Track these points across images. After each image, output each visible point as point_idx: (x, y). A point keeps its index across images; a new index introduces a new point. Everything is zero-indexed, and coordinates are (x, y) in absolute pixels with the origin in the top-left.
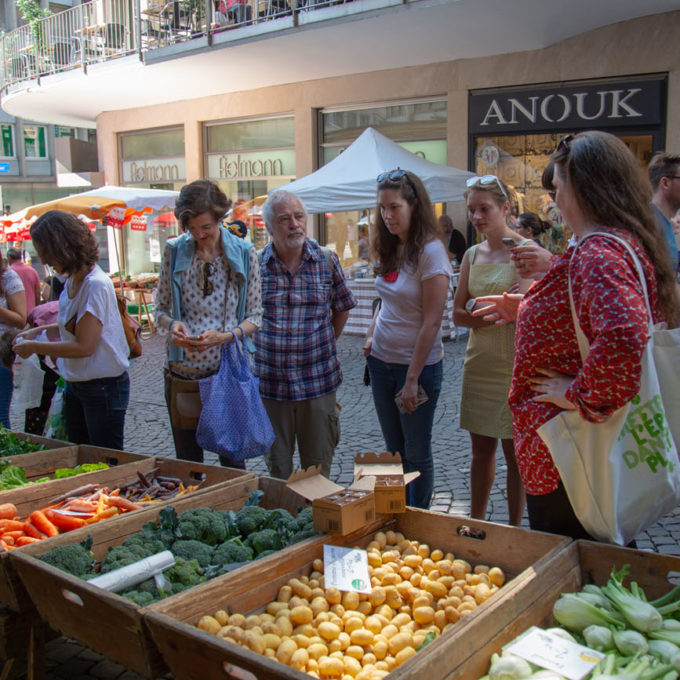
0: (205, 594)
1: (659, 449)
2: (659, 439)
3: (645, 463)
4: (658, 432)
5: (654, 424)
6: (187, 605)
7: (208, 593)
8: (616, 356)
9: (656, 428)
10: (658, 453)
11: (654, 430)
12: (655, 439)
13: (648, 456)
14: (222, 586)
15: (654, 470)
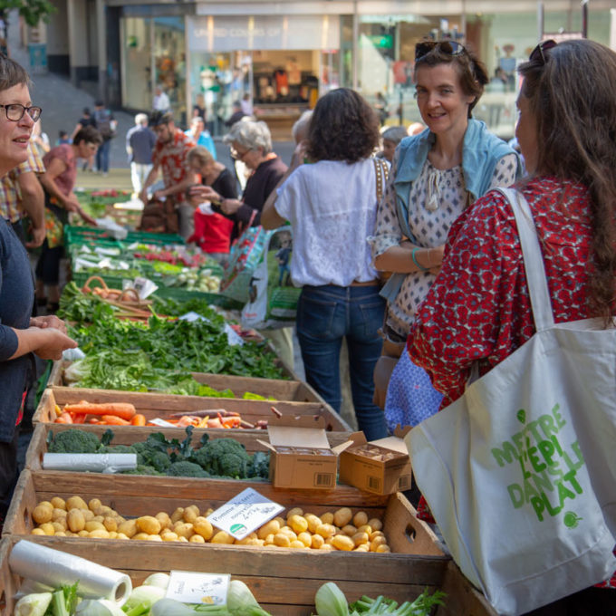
0: (89, 480)
1: (545, 490)
2: (545, 476)
3: (530, 504)
4: (544, 466)
5: (539, 453)
6: (68, 482)
7: (93, 481)
8: (478, 312)
9: (542, 460)
10: (543, 495)
11: (538, 463)
12: (539, 475)
13: (532, 496)
14: (111, 480)
15: (541, 518)
